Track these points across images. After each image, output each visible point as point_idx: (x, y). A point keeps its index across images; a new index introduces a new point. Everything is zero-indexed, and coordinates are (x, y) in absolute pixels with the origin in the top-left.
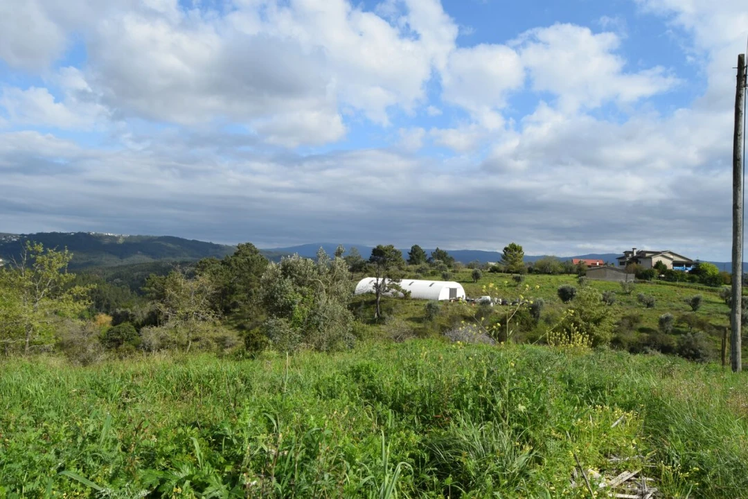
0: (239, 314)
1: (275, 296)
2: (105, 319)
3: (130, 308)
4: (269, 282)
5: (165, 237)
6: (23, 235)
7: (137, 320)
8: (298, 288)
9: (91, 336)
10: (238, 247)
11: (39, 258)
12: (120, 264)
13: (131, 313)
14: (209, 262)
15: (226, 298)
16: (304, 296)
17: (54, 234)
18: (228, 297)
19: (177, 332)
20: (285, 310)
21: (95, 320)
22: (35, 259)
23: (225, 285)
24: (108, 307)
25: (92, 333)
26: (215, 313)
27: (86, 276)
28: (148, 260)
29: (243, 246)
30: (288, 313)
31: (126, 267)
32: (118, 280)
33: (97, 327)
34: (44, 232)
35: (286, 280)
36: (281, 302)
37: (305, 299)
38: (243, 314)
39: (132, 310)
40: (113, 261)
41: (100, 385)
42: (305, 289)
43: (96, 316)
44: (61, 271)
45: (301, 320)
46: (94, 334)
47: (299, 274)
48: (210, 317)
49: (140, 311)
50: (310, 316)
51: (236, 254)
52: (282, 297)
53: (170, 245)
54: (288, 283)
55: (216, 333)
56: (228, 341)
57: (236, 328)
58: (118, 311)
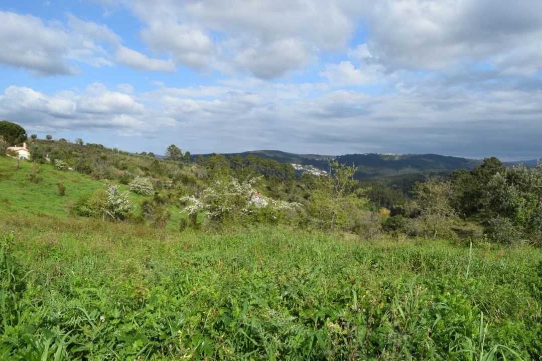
0: (484, 214)
1: (500, 199)
2: (386, 211)
3: (403, 205)
4: (495, 188)
5: (428, 155)
6: (338, 156)
7: (407, 213)
8: (523, 194)
9: (377, 222)
10: (484, 161)
11: (337, 170)
12: (396, 174)
13: (402, 208)
14: (460, 173)
15: (474, 201)
16: (528, 200)
17: (355, 155)
18: (475, 199)
19: (426, 223)
20: (510, 212)
21: (379, 212)
22: (335, 171)
23: (473, 190)
24: (388, 203)
25: (377, 220)
26: (456, 211)
27: (374, 182)
28: (416, 171)
29: (488, 160)
30: (512, 214)
31: (400, 176)
32: (395, 185)
33: (381, 216)
34: (350, 154)
35: (510, 187)
36: (505, 204)
37: (529, 203)
38: (487, 213)
39: (403, 207)
40: (391, 173)
41: (358, 254)
42: (530, 194)
43: (380, 210)
44: (350, 178)
45: (524, 220)
46: (379, 221)
47: (524, 181)
48: (452, 214)
49: (408, 207)
50: (532, 218)
51: (483, 166)
52: (506, 201)
53: (431, 161)
54: (512, 190)
55: (466, 227)
56: (474, 233)
57: (481, 224)
58: (394, 207)
